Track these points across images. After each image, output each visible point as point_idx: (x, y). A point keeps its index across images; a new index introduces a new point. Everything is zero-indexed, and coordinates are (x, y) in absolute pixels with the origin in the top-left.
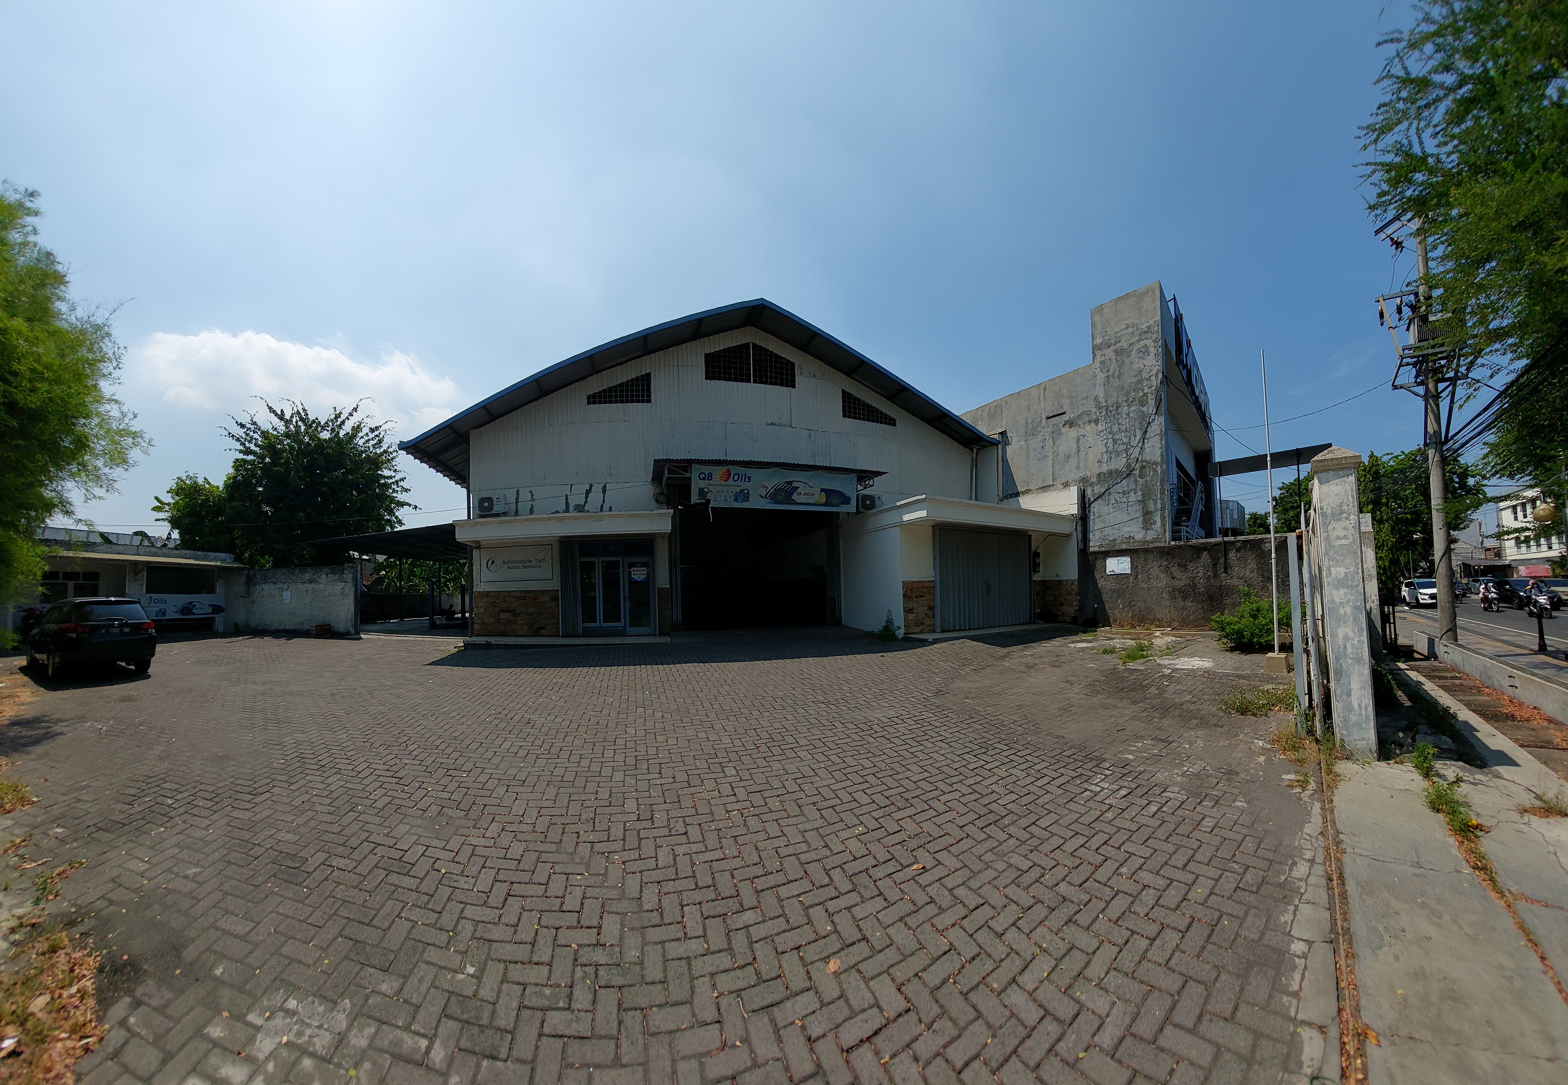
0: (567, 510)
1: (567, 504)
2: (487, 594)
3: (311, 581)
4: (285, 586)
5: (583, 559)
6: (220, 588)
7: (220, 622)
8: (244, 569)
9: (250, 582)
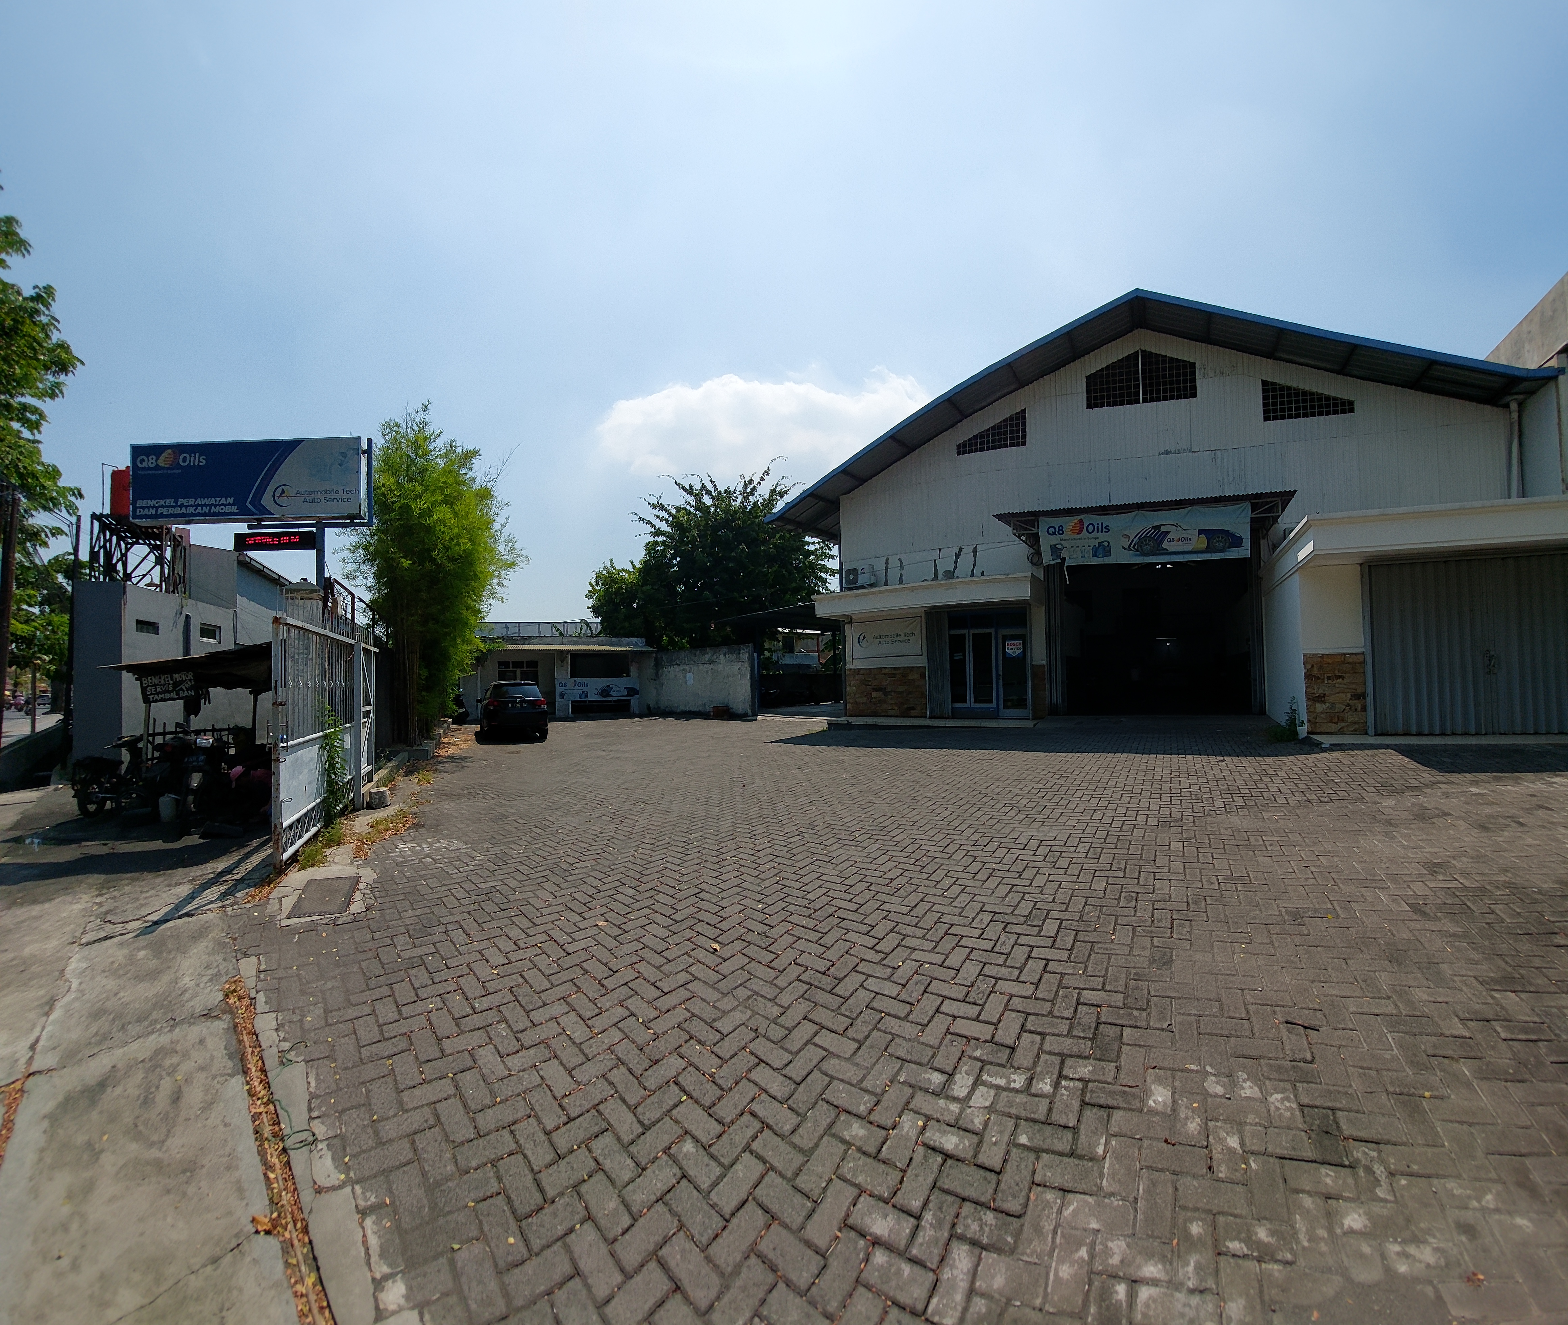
0: (936, 578)
1: (936, 571)
2: (858, 671)
3: (711, 662)
4: (688, 668)
5: (953, 632)
6: (633, 671)
7: (635, 703)
8: (652, 652)
9: (658, 665)
